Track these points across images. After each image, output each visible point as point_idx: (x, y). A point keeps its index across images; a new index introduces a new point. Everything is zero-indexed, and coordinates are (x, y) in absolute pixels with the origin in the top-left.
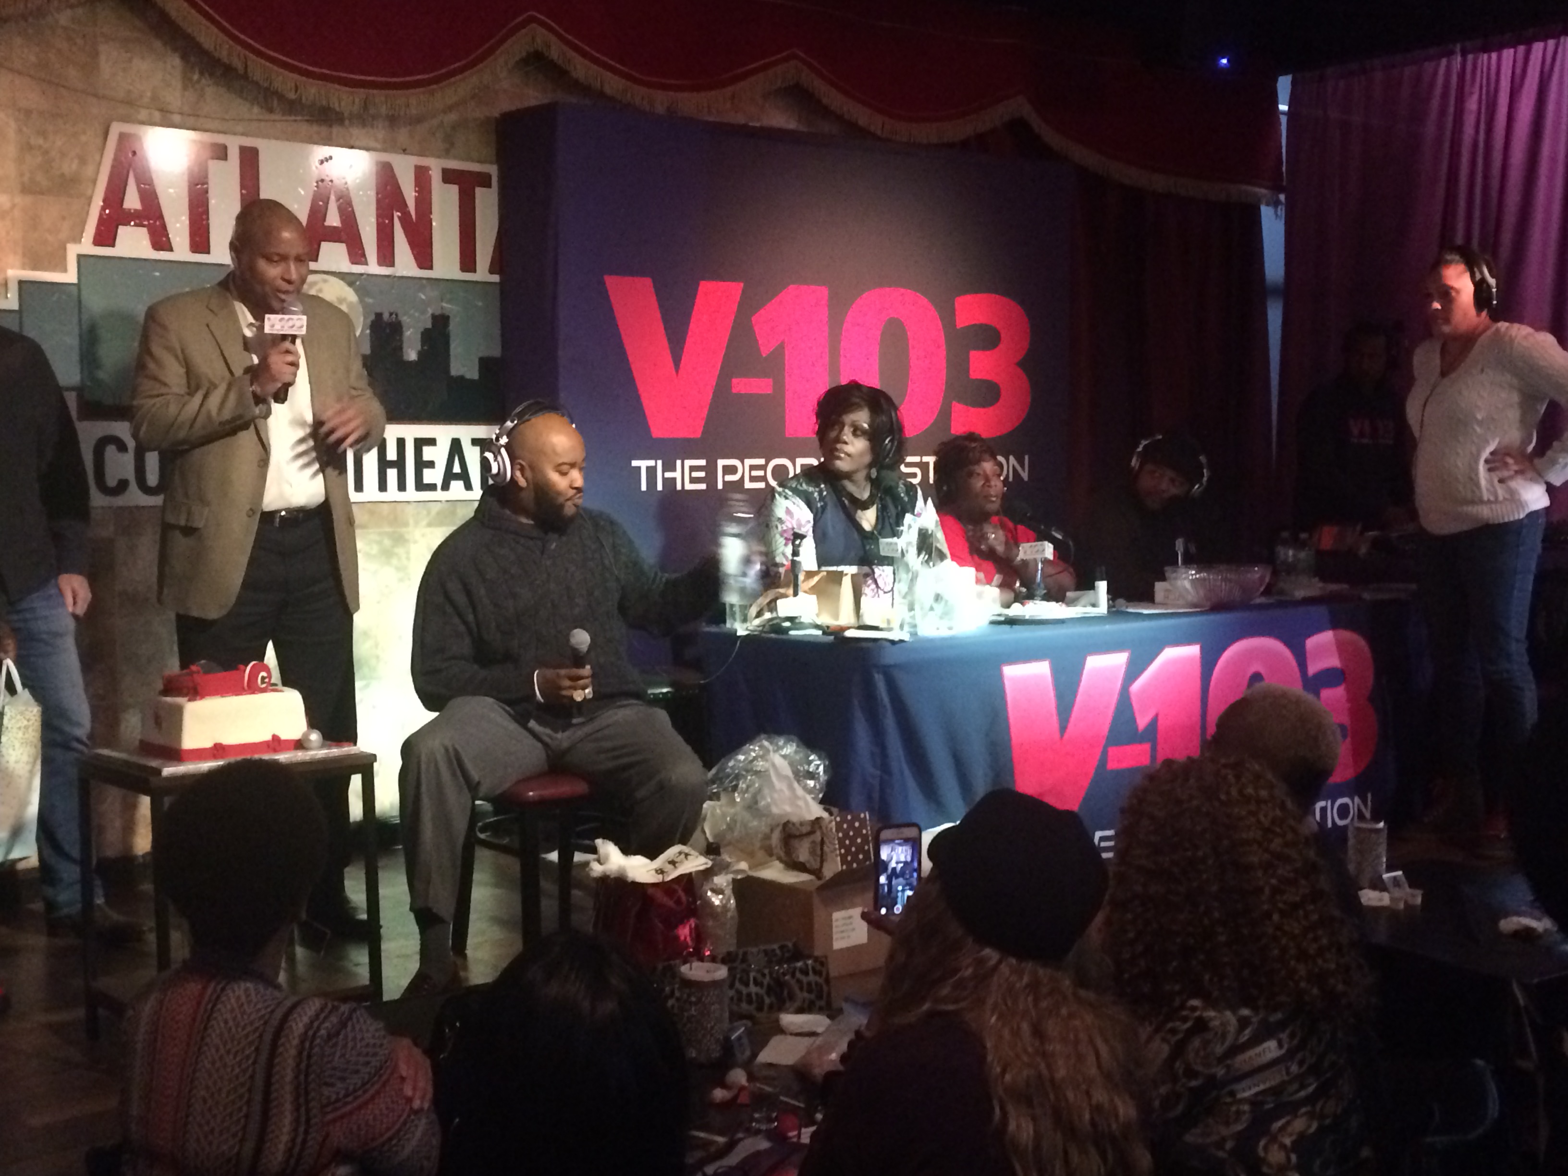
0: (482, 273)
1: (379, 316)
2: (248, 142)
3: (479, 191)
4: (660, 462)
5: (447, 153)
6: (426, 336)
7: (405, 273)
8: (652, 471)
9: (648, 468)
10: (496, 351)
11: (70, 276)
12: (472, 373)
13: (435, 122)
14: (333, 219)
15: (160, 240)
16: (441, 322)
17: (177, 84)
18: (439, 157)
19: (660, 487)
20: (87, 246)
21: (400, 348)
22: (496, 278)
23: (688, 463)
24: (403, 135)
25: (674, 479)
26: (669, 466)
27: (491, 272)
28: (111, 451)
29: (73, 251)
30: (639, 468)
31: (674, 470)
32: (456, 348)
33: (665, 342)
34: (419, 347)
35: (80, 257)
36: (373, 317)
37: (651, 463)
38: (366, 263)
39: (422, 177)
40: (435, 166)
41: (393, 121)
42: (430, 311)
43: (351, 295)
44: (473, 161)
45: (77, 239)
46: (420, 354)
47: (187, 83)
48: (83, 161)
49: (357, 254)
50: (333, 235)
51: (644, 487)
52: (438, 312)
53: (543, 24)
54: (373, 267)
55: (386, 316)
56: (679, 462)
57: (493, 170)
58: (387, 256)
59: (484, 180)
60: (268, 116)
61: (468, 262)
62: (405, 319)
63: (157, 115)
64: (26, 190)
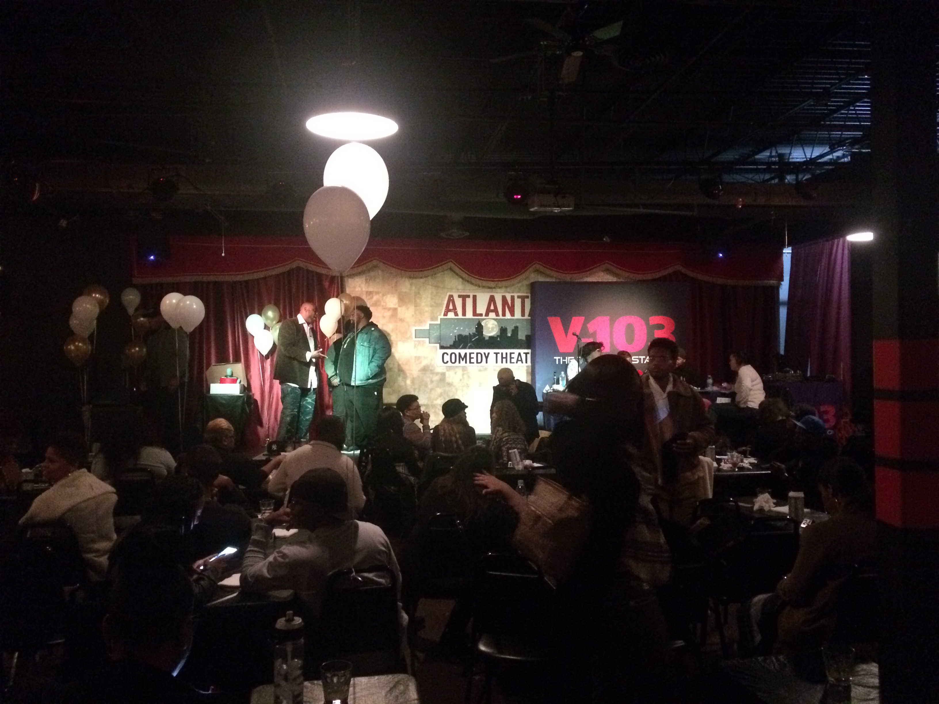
0: (526, 317)
1: (502, 327)
2: (475, 294)
3: (526, 300)
4: (561, 358)
5: (519, 292)
6: (513, 330)
7: (509, 318)
8: (559, 360)
9: (559, 359)
10: (529, 334)
11: (439, 322)
12: (524, 338)
13: (516, 286)
14: (492, 307)
15: (456, 314)
16: (516, 328)
17: (460, 283)
18: (517, 293)
19: (561, 363)
20: (442, 316)
21: (507, 334)
22: (530, 318)
23: (569, 358)
24: (508, 289)
25: (565, 362)
26: (564, 358)
27: (529, 316)
28: (445, 355)
29: (439, 317)
30: (556, 359)
31: (565, 359)
32: (520, 333)
33: (563, 331)
34: (511, 333)
35: (441, 319)
36: (500, 327)
37: (559, 358)
38: (499, 316)
39: (513, 298)
40: (516, 295)
41: (506, 287)
42: (514, 326)
43: (496, 323)
44: (524, 293)
45: (440, 315)
46: (511, 335)
47: (463, 284)
48: (442, 301)
49: (497, 315)
50: (492, 311)
51: (557, 363)
52: (515, 326)
53: (539, 264)
54: (501, 317)
55: (503, 327)
56: (567, 358)
57: (529, 295)
58: (504, 314)
59: (527, 297)
60: (480, 288)
61: (523, 314)
62: (508, 328)
63: (457, 291)
64: (432, 306)
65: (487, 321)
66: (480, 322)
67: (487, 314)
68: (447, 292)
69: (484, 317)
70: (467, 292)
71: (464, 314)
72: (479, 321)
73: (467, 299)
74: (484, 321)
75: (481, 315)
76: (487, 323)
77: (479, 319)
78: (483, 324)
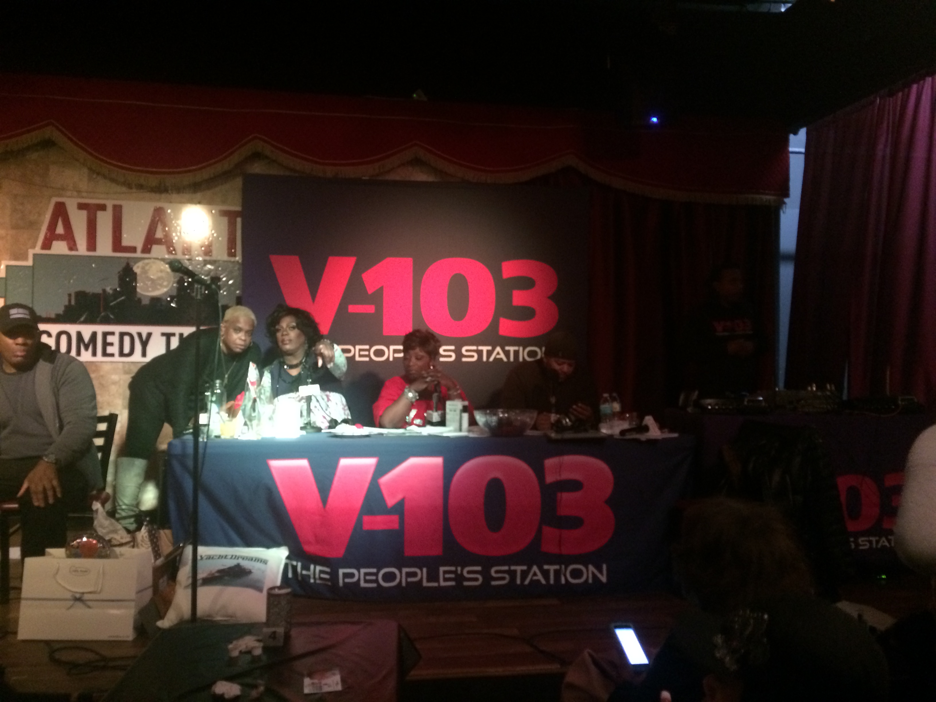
65: (148, 264)
66: (131, 264)
67: (146, 249)
68: (50, 197)
69: (138, 254)
70: (99, 199)
71: (92, 245)
72: (128, 264)
73: (100, 214)
74: (140, 264)
75: (133, 249)
76: (147, 268)
77: (128, 258)
78: (137, 269)
